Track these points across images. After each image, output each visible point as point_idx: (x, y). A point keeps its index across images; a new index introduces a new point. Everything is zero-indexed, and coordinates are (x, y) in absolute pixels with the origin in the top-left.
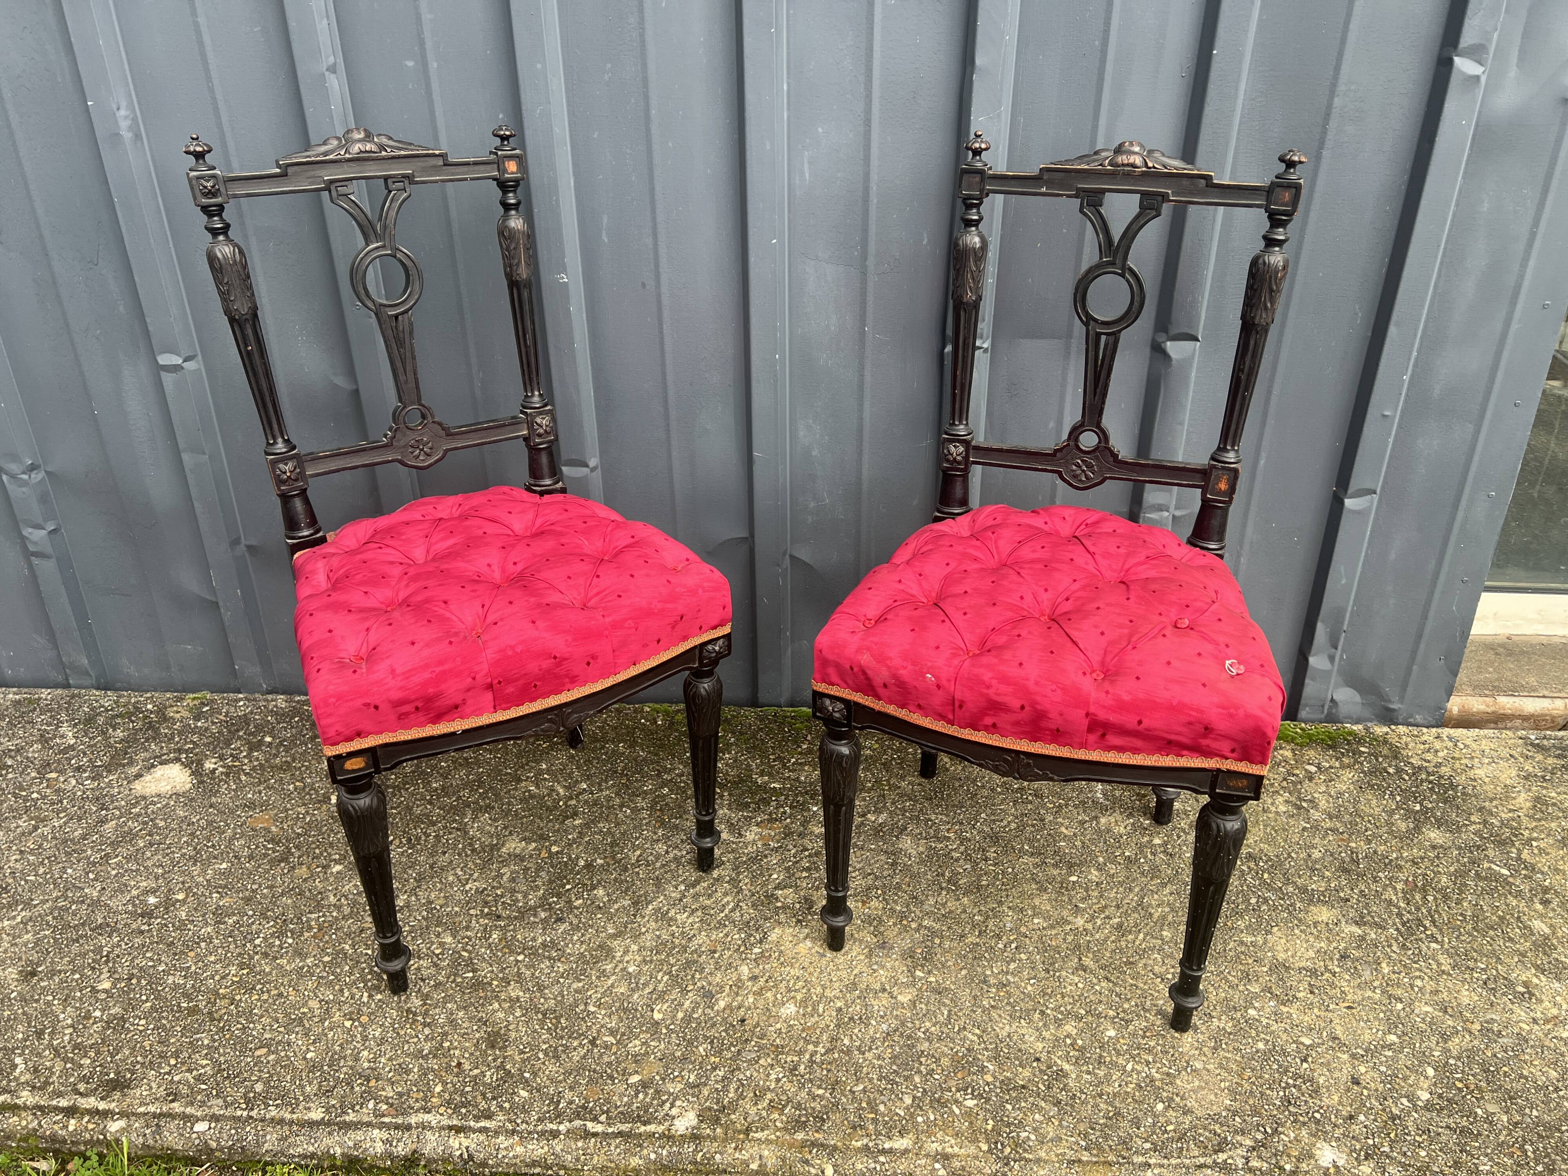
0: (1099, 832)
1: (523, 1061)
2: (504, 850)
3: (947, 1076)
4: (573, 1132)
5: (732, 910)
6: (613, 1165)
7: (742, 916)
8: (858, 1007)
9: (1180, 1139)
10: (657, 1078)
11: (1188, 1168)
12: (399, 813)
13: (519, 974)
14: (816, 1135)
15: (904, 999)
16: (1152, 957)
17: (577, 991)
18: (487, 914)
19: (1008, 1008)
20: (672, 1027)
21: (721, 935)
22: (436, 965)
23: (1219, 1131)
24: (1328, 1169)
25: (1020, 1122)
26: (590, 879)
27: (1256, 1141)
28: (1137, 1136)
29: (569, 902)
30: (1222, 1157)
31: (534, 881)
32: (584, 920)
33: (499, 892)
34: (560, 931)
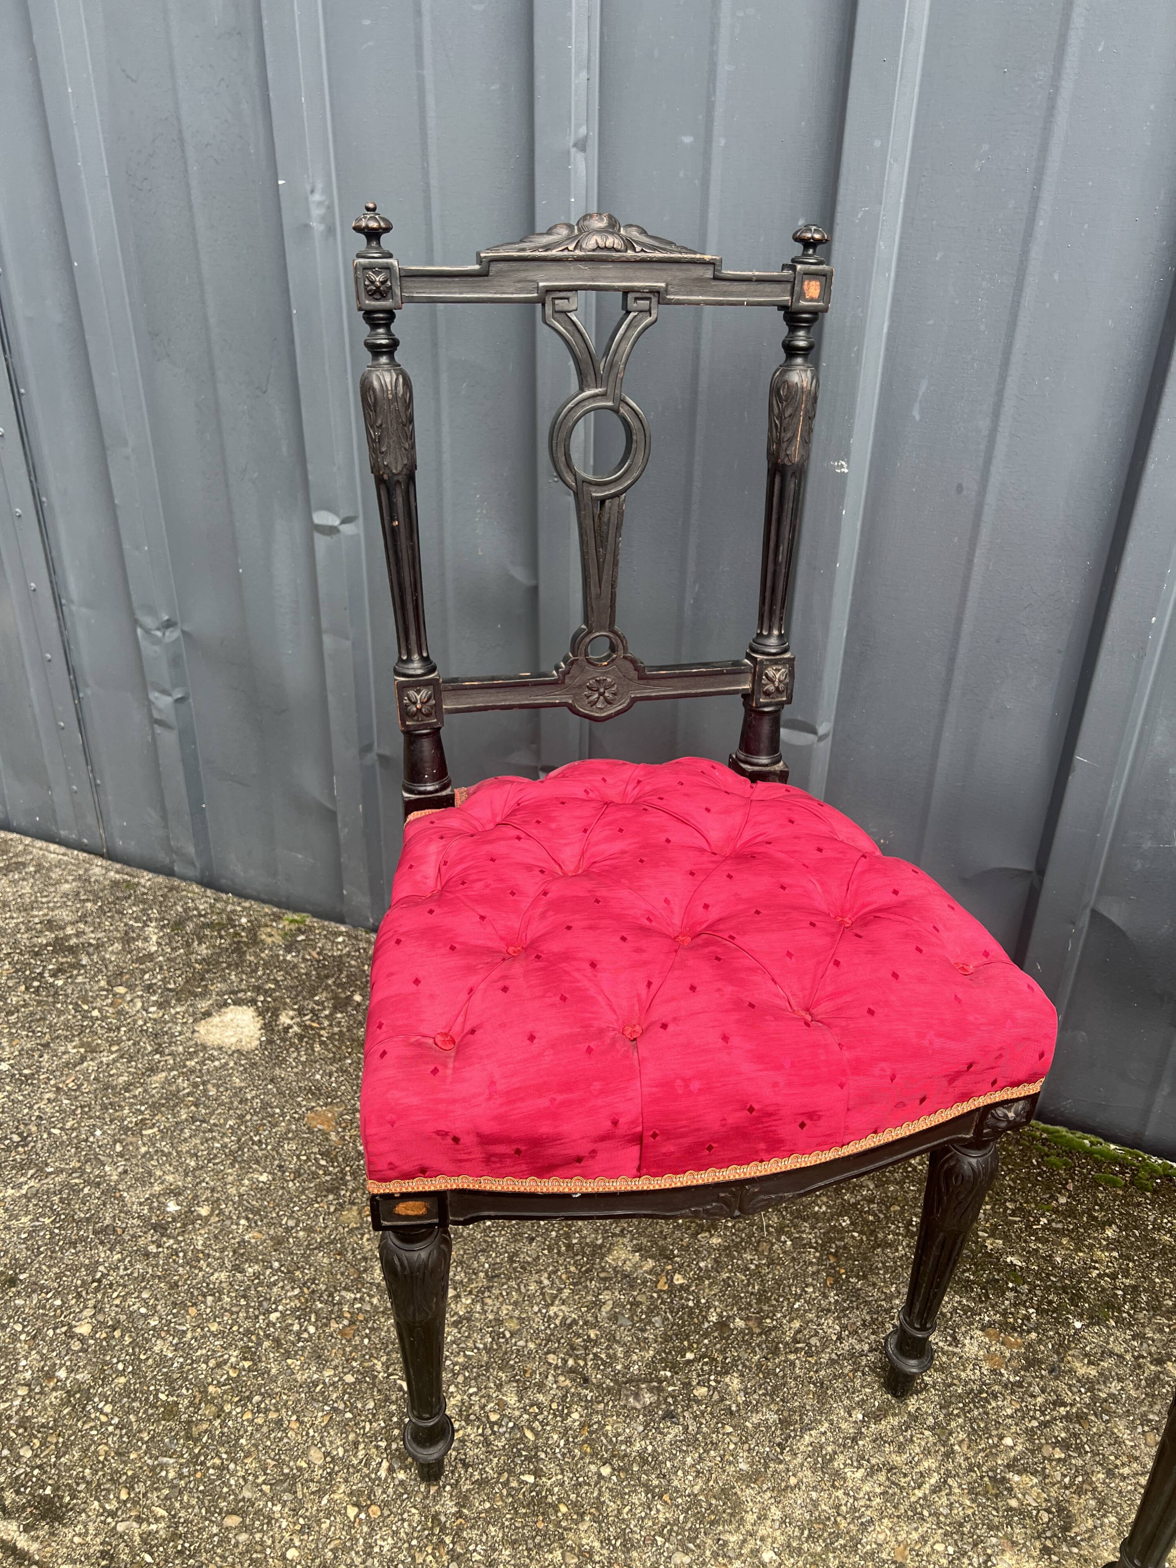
2: (609, 1259)
5: (936, 1490)
7: (951, 1507)
13: (599, 1504)
18: (572, 1370)
21: (915, 1535)
26: (722, 1351)
29: (688, 1386)
31: (643, 1330)
32: (705, 1430)
33: (593, 1334)
34: (668, 1438)
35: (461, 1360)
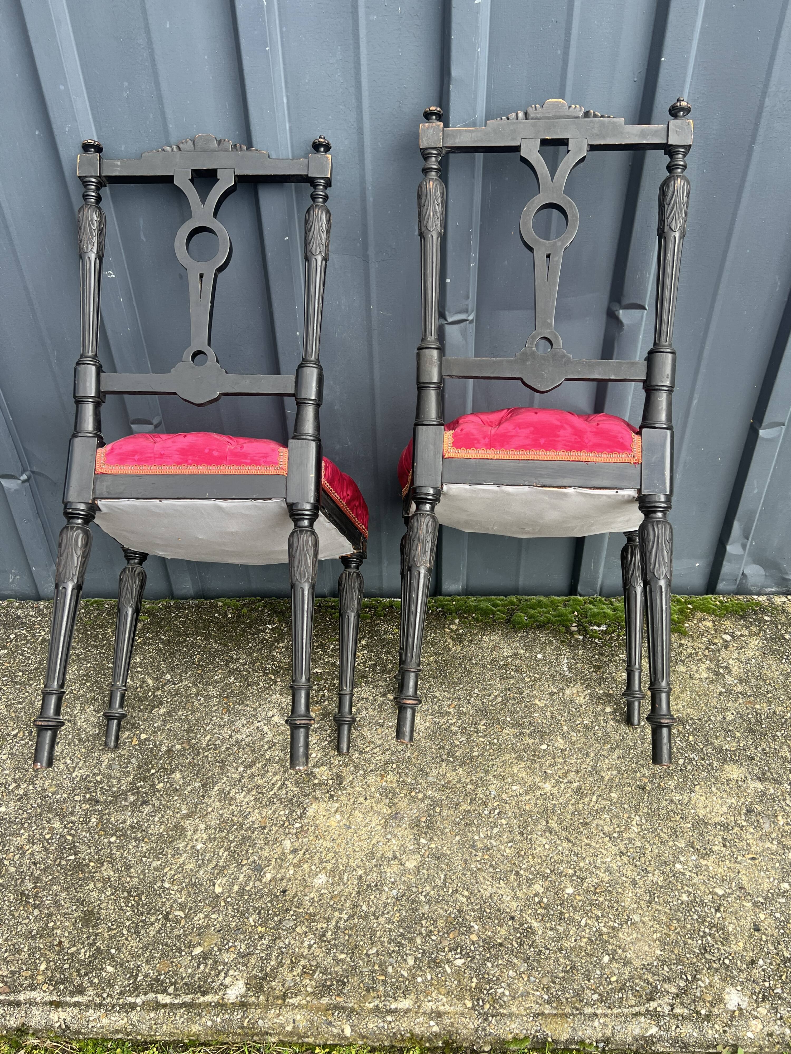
0: (564, 702)
1: (111, 937)
3: (442, 936)
4: (148, 1004)
5: (280, 789)
6: (178, 1031)
7: (287, 793)
8: (375, 874)
9: (621, 989)
10: (216, 949)
11: (626, 1016)
12: (24, 708)
13: (111, 855)
14: (338, 999)
15: (411, 865)
16: (603, 818)
17: (156, 869)
18: (89, 800)
19: (491, 870)
20: (229, 900)
21: (270, 812)
22: (46, 849)
23: (651, 980)
24: (734, 1012)
25: (498, 979)
26: (170, 763)
27: (680, 988)
28: (588, 988)
29: (153, 785)
30: (653, 1005)
31: (126, 767)
32: (163, 802)
33: (98, 778)
34: (144, 814)
35: (25, 816)
